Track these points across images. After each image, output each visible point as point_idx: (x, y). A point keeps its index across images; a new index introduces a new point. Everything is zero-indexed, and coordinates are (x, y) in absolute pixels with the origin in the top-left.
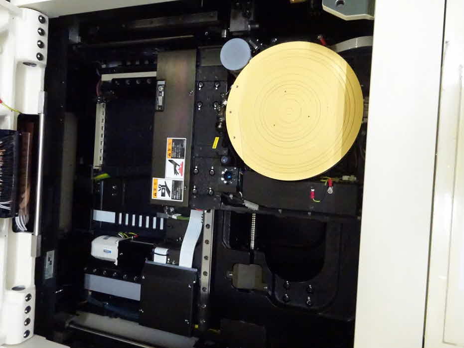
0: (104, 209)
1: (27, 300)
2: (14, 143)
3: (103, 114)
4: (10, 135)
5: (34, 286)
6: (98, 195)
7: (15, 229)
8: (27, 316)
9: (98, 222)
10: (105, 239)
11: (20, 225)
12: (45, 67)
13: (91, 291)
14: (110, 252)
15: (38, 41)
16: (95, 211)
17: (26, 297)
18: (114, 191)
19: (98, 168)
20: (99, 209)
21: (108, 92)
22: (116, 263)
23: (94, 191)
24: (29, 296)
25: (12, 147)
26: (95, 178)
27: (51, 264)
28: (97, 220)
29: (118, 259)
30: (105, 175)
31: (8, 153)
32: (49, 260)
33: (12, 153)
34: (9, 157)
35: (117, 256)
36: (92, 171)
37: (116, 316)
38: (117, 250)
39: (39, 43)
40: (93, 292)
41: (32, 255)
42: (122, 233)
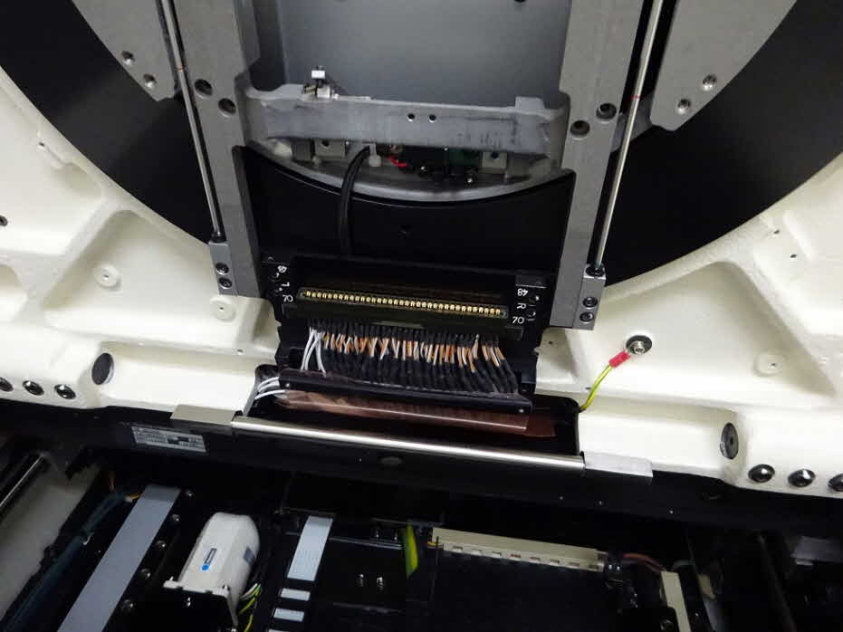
0: (329, 545)
1: (57, 388)
2: (496, 393)
3: (571, 564)
4: (521, 385)
5: (104, 405)
6: (367, 535)
7: (263, 371)
8: (17, 386)
9: (300, 530)
10: (248, 551)
11: (269, 385)
12: (727, 480)
13: (135, 501)
14: (205, 568)
15: (810, 473)
16: (331, 520)
17: (65, 387)
18: (371, 580)
19: (434, 540)
20: (330, 534)
21: (631, 589)
22: (170, 584)
23: (379, 524)
24: (69, 393)
25: (483, 390)
26: (410, 529)
27: (171, 441)
28: (307, 527)
29: (180, 589)
30: (413, 560)
31: (464, 379)
32: (181, 439)
33: (463, 387)
34: (451, 378)
35: (186, 588)
36: (427, 525)
37: (46, 563)
38: (203, 591)
39: (806, 476)
40: (131, 506)
41: (181, 407)
42: (257, 592)
